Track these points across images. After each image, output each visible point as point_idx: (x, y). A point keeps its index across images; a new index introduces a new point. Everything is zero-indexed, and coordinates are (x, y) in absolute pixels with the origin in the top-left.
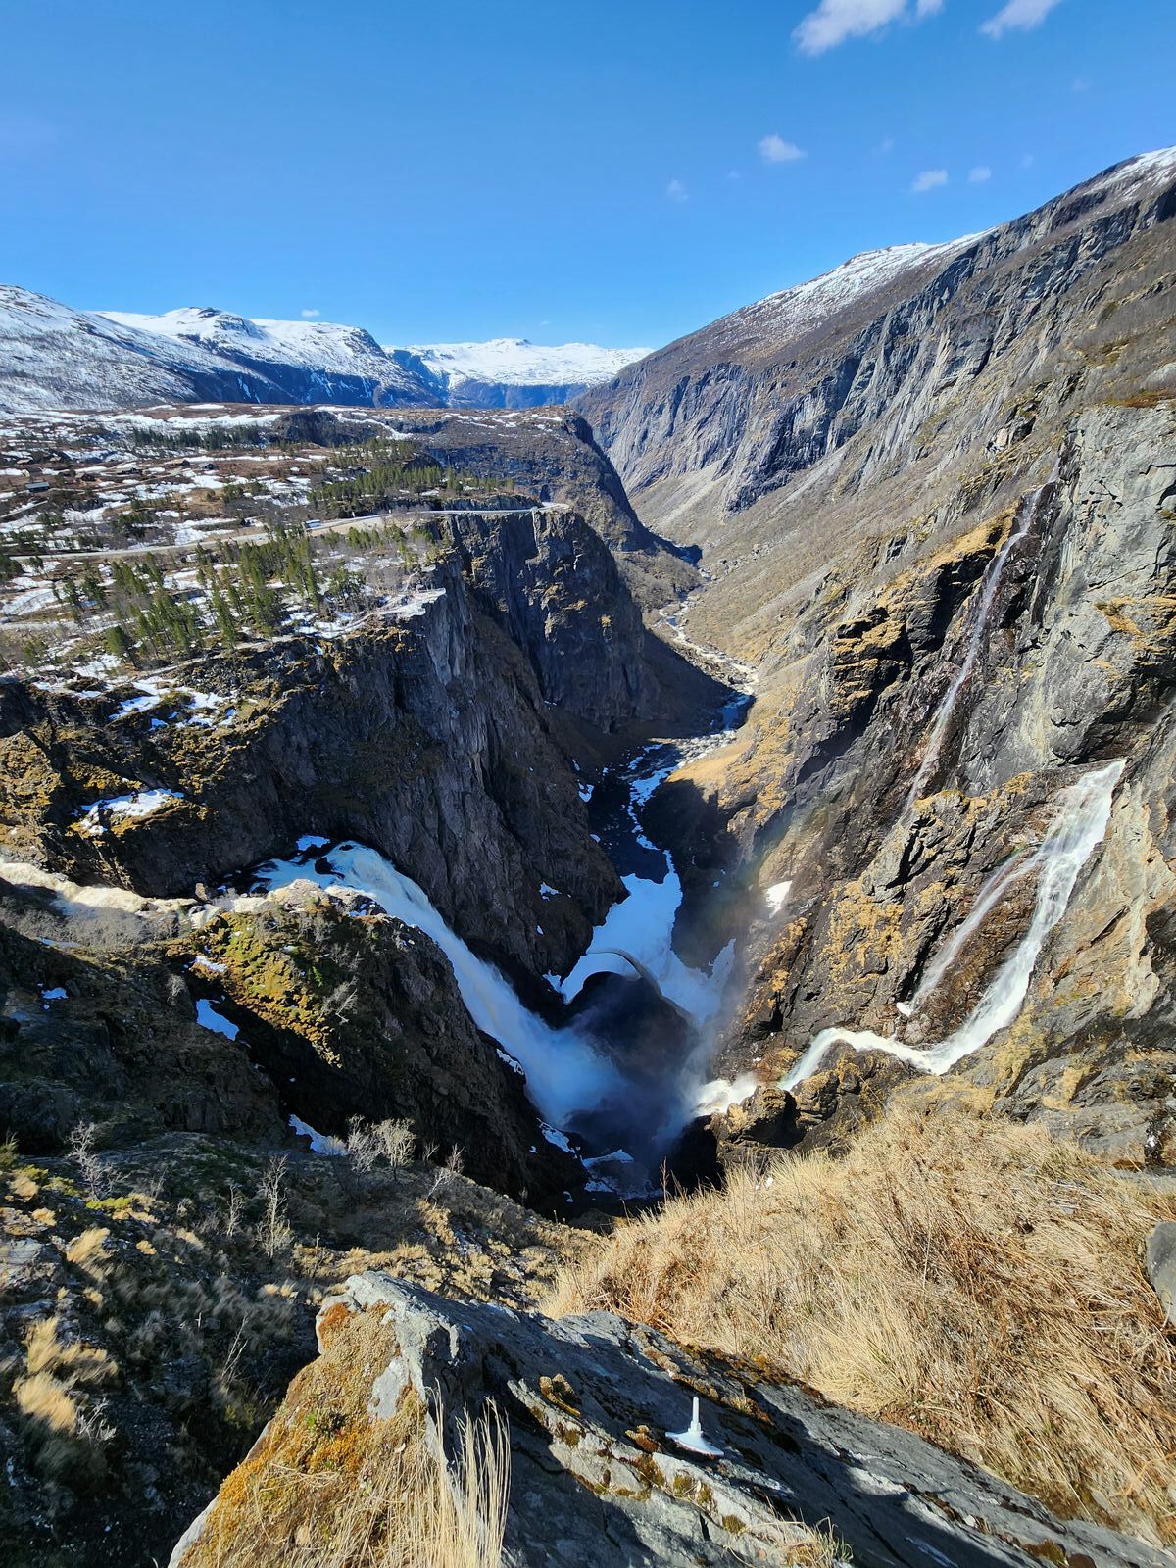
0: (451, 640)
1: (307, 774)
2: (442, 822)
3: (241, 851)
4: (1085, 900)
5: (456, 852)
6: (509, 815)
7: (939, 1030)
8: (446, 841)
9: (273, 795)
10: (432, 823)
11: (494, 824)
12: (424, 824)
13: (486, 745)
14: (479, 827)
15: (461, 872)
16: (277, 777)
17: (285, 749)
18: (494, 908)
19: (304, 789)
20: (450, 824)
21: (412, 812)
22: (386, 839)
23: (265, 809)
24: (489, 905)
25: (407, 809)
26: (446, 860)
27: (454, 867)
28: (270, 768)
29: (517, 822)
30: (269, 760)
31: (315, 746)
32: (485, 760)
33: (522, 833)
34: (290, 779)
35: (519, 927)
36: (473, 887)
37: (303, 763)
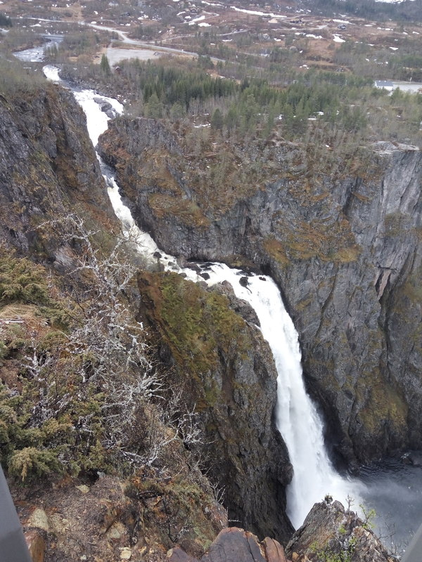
0: (410, 185)
1: (265, 227)
2: (330, 298)
3: (210, 250)
6: (390, 322)
8: (328, 311)
9: (242, 230)
10: (324, 294)
11: (373, 322)
12: (317, 292)
13: (400, 267)
14: (358, 316)
15: (326, 335)
16: (249, 221)
17: (260, 208)
18: (337, 371)
19: (261, 235)
20: (335, 302)
21: (314, 281)
22: (289, 286)
23: (234, 235)
24: (334, 366)
25: (312, 278)
26: (321, 323)
27: (323, 328)
28: (247, 214)
29: (393, 329)
30: (249, 210)
31: (278, 214)
32: (393, 277)
33: (392, 339)
34: (255, 226)
35: (349, 394)
36: (330, 348)
37: (266, 220)
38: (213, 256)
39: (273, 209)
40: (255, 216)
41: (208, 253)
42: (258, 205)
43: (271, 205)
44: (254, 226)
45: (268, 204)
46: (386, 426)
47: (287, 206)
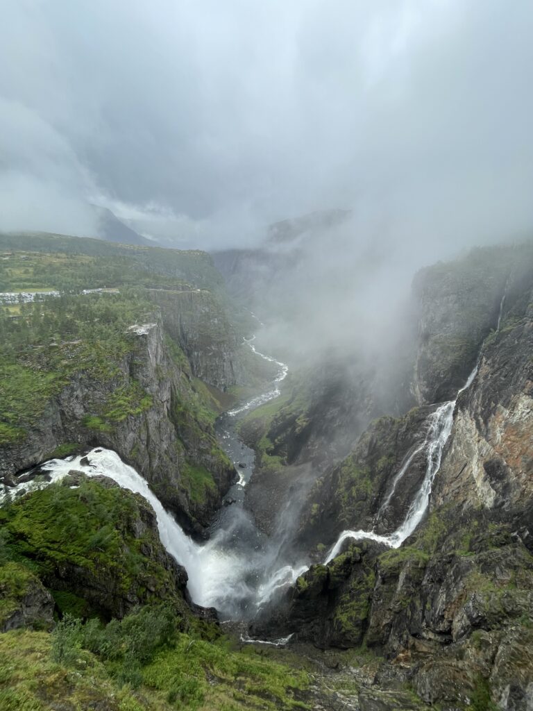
0: (157, 347)
1: (79, 411)
2: (149, 437)
3: (36, 455)
4: (449, 460)
5: (155, 452)
6: (180, 432)
7: (393, 526)
8: (151, 446)
9: (59, 423)
10: (144, 436)
11: (173, 437)
12: (140, 438)
13: (170, 397)
14: (167, 439)
15: (156, 463)
16: (62, 413)
17: (69, 398)
18: (172, 481)
19: (77, 419)
20: (153, 438)
21: (134, 431)
22: (120, 445)
23: (54, 431)
24: (169, 480)
25: (132, 430)
26: (150, 456)
27: (153, 460)
28: (59, 408)
29: (183, 435)
30: (60, 404)
31: (86, 398)
32: (169, 405)
33: (186, 441)
34: (70, 414)
35: (183, 491)
36: (161, 470)
37: (78, 406)
38: (41, 458)
39: (81, 395)
40: (67, 406)
41: (35, 458)
42: (67, 397)
43: (78, 393)
44: (68, 415)
45: (75, 393)
46: (208, 494)
47: (92, 389)
